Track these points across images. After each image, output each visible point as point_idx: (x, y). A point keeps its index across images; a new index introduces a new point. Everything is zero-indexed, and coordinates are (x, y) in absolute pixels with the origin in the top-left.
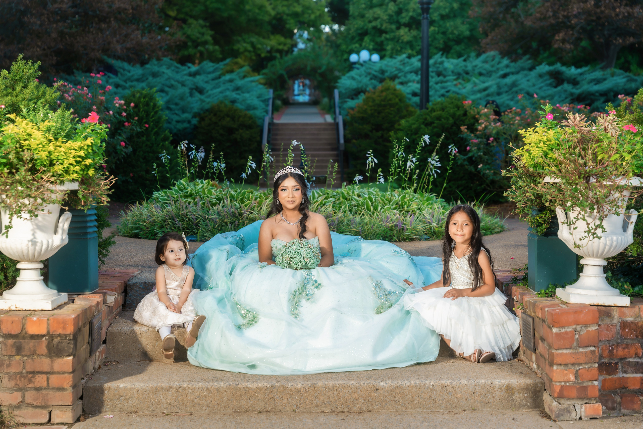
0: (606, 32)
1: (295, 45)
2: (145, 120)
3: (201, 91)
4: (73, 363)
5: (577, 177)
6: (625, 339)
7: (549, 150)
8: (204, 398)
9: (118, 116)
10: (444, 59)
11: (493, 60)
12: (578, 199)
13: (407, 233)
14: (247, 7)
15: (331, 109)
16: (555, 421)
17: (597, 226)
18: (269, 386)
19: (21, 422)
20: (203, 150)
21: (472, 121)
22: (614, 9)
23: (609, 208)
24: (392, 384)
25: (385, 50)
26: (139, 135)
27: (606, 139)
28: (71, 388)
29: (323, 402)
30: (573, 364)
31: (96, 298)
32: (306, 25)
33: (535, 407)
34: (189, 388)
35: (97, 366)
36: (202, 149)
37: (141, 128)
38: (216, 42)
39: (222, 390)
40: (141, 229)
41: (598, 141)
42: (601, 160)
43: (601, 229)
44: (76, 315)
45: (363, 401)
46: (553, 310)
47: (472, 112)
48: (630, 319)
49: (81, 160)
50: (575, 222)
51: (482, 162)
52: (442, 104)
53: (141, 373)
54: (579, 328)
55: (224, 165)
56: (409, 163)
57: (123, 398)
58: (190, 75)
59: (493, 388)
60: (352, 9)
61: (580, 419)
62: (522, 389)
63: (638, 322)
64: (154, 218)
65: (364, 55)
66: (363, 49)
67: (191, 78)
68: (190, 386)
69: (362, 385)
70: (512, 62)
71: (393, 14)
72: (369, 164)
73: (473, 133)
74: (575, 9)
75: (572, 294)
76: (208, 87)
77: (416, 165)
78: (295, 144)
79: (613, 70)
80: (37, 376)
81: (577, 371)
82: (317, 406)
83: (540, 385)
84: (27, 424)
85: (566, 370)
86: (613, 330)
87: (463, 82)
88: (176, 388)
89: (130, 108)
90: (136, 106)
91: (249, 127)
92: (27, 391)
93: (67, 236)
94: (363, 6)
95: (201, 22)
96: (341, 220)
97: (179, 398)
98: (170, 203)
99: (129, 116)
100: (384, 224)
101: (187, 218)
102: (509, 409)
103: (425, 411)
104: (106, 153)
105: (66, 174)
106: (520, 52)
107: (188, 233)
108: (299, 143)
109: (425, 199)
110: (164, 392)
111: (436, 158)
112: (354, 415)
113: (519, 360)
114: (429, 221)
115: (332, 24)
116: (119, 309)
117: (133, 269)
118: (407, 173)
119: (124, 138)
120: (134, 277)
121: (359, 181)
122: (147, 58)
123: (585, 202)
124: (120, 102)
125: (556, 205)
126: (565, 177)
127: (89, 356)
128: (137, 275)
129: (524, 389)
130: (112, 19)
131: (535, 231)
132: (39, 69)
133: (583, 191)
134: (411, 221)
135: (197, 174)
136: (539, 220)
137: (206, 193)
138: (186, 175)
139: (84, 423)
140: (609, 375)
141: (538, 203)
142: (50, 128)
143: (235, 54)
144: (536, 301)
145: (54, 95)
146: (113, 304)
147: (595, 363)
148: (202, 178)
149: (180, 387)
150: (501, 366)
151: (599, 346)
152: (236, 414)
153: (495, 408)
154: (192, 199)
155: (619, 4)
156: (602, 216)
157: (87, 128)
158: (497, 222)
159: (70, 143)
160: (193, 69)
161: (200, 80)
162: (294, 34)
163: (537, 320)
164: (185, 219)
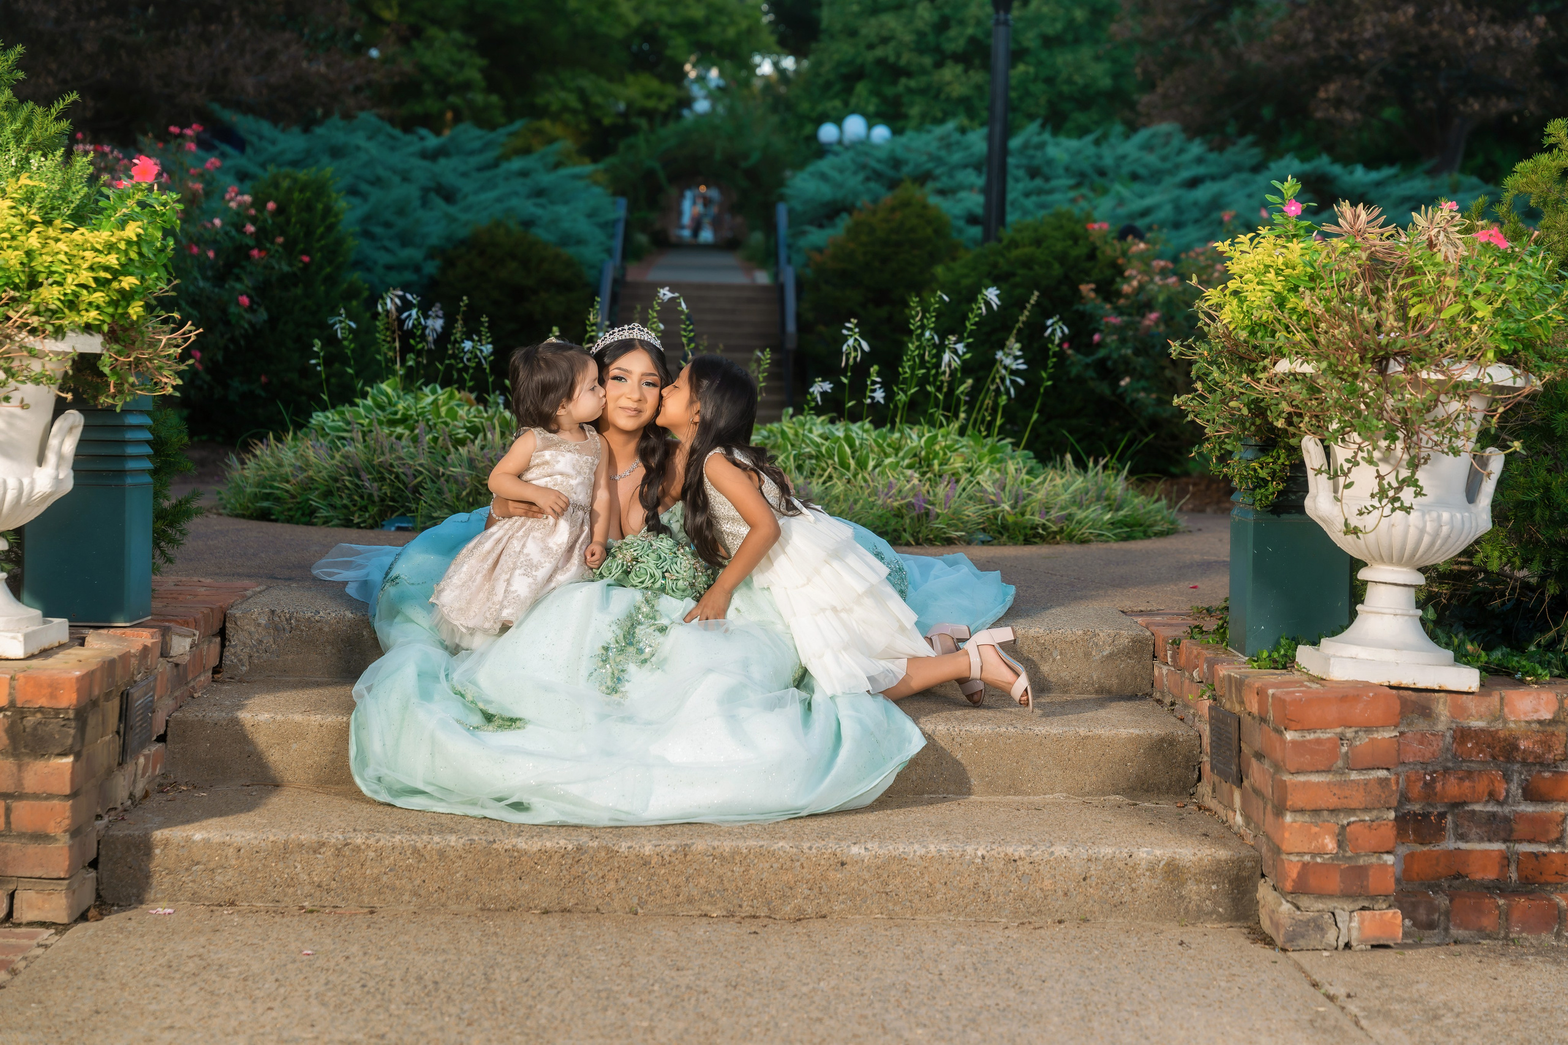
0: (1442, 85)
1: (687, 102)
2: (301, 246)
3: (449, 196)
4: (72, 773)
5: (1357, 357)
6: (1464, 761)
7: (1289, 290)
8: (407, 874)
9: (233, 233)
10: (1046, 136)
11: (1166, 144)
12: (1359, 413)
13: (938, 524)
15: (768, 258)
16: (1284, 950)
17: (1404, 481)
18: (570, 847)
20: (440, 313)
21: (1108, 272)
22: (1463, 28)
23: (1435, 438)
24: (881, 852)
25: (905, 117)
26: (287, 281)
27: (1431, 268)
28: (67, 836)
29: (707, 892)
30: (1333, 811)
31: (144, 638)
32: (713, 54)
33: (1237, 918)
34: (368, 846)
35: (139, 792)
36: (437, 310)
37: (290, 265)
38: (492, 86)
39: (452, 854)
40: (277, 499)
41: (1412, 271)
42: (1416, 319)
43: (1412, 489)
44: (84, 671)
45: (807, 892)
46: (1288, 693)
47: (1109, 251)
48: (1477, 724)
49: (109, 276)
50: (1349, 469)
51: (1130, 371)
52: (1036, 230)
53: (249, 811)
54: (1350, 733)
55: (490, 347)
56: (946, 357)
57: (201, 867)
58: (425, 155)
59: (1134, 868)
60: (826, 16)
61: (1348, 946)
62: (1206, 872)
63: (1497, 731)
64: (311, 473)
65: (855, 125)
66: (853, 112)
67: (426, 164)
68: (371, 841)
69: (806, 850)
70: (1211, 150)
71: (928, 29)
72: (848, 354)
73: (1111, 302)
74: (1369, 26)
75: (1334, 656)
76: (466, 186)
77: (964, 362)
78: (666, 298)
79: (1457, 176)
81: (1343, 827)
82: (690, 900)
83: (1249, 865)
85: (1317, 825)
86: (1435, 743)
87: (1091, 195)
88: (335, 845)
89: (266, 214)
90: (281, 210)
91: (566, 286)
93: (72, 474)
94: (856, 8)
95: (457, 35)
97: (344, 871)
98: (352, 439)
99: (263, 235)
100: (880, 502)
101: (391, 472)
102: (1171, 921)
103: (961, 919)
104: (177, 267)
105: (70, 309)
106: (1231, 129)
107: (393, 510)
108: (677, 295)
109: (986, 450)
110: (306, 856)
111: (1016, 348)
112: (783, 925)
113: (1200, 809)
114: (992, 497)
115: (778, 54)
116: (205, 677)
117: (246, 582)
118: (942, 382)
119: (247, 287)
120: (246, 598)
121: (823, 394)
122: (319, 112)
123: (1375, 422)
124: (239, 198)
125: (1303, 429)
126: (1327, 358)
127: (120, 764)
128: (255, 594)
129: (1209, 871)
130: (235, 13)
131: (1249, 500)
132: (19, 65)
133: (1371, 394)
134: (947, 496)
135: (422, 372)
136: (1259, 470)
137: (443, 414)
138: (394, 373)
139: (99, 924)
140: (1421, 844)
141: (1259, 427)
142: (32, 193)
143: (538, 112)
144: (1247, 677)
145: (54, 128)
146: (187, 658)
147: (1388, 809)
148: (436, 382)
149: (347, 845)
150: (1156, 819)
151: (1400, 769)
152: (486, 914)
153: (1137, 918)
154: (405, 428)
155: (1474, 17)
156: (1415, 456)
157: (129, 197)
158: (1159, 511)
159: (82, 234)
160: (432, 141)
161: (447, 169)
162: (685, 75)
163: (1247, 720)
164: (387, 475)
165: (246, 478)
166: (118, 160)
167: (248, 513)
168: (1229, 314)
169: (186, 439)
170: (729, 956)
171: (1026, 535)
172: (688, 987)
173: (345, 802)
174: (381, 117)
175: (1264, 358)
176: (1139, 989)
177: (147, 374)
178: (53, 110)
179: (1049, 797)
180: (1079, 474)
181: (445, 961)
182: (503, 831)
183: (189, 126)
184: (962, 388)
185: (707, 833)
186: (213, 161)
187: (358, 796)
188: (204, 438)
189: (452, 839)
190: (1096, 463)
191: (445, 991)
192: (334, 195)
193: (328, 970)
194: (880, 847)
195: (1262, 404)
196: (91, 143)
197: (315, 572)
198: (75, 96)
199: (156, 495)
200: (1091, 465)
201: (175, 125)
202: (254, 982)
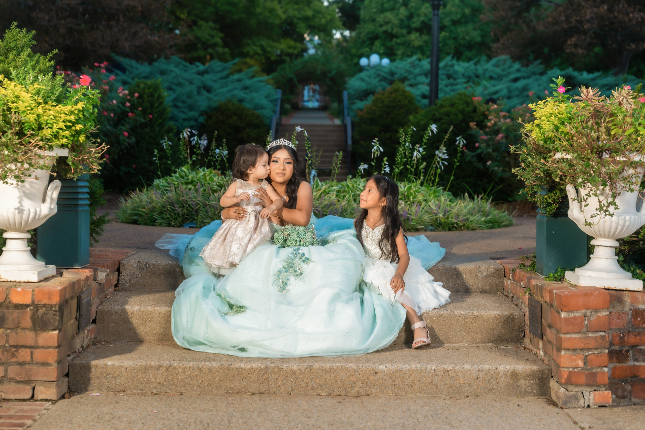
0: (619, 38)
1: (305, 50)
2: (149, 111)
3: (209, 90)
4: (58, 338)
5: (589, 151)
6: (637, 328)
7: (560, 124)
8: (196, 378)
9: (121, 106)
10: (454, 62)
11: (504, 64)
12: (591, 175)
13: (412, 223)
14: (258, 10)
16: (562, 408)
17: (610, 203)
18: (263, 367)
19: (3, 397)
20: (206, 138)
21: (481, 118)
22: (627, 14)
23: (623, 185)
24: (392, 368)
25: (395, 54)
26: (143, 126)
27: (620, 114)
28: (56, 363)
29: (320, 385)
30: (582, 350)
31: (86, 273)
32: (316, 30)
33: (542, 395)
34: (180, 367)
35: (85, 345)
36: (204, 137)
37: (144, 119)
38: (226, 44)
39: (214, 370)
40: (140, 215)
41: (612, 115)
42: (614, 135)
43: (614, 206)
44: (62, 287)
45: (361, 385)
46: (562, 292)
47: (481, 109)
48: (642, 307)
49: (71, 125)
50: (587, 199)
51: (491, 158)
52: (451, 100)
53: (130, 352)
54: (588, 313)
55: (227, 152)
56: (415, 153)
57: (111, 376)
58: (199, 73)
59: (498, 374)
60: (362, 13)
61: (589, 406)
62: (528, 376)
64: (154, 204)
65: (375, 58)
66: (374, 53)
67: (199, 77)
68: (181, 365)
69: (361, 367)
70: (523, 66)
71: (404, 18)
72: (374, 153)
73: (483, 130)
74: (588, 14)
75: (581, 276)
76: (216, 86)
77: (423, 155)
78: (299, 131)
79: (626, 76)
80: (20, 351)
81: (586, 356)
82: (313, 389)
83: (546, 372)
84: (9, 400)
85: (575, 356)
86: (624, 318)
87: (473, 85)
88: (166, 367)
89: (134, 98)
90: (140, 97)
91: (257, 126)
92: (10, 365)
93: (56, 206)
94: (374, 10)
95: (211, 24)
96: (344, 208)
97: (169, 378)
98: (171, 190)
99: (133, 107)
101: (187, 204)
102: (514, 396)
103: (426, 396)
104: (99, 120)
105: (55, 138)
106: (531, 57)
107: (188, 219)
108: (303, 129)
109: (432, 192)
110: (154, 371)
111: (444, 149)
112: (351, 399)
113: (525, 349)
114: (435, 211)
115: (343, 29)
116: (112, 289)
117: (128, 250)
118: (413, 164)
119: (127, 128)
120: (128, 257)
121: (364, 169)
122: (156, 56)
123: (597, 178)
124: (123, 92)
125: (567, 182)
126: (577, 152)
127: (77, 333)
128: (132, 255)
129: (530, 375)
130: (121, 16)
131: (544, 212)
132: (34, 38)
133: (595, 167)
134: (416, 211)
135: (199, 162)
136: (548, 199)
137: (208, 179)
138: (187, 163)
139: (69, 400)
140: (619, 363)
141: (548, 181)
142: (39, 91)
143: (245, 55)
144: (544, 285)
145: (48, 64)
146: (104, 281)
147: (605, 348)
148: (204, 166)
149: (171, 366)
150: (507, 353)
151: (609, 332)
152: (228, 395)
153: (499, 395)
154: (193, 185)
155: (632, 10)
156: (614, 193)
157: (79, 92)
158: (505, 216)
159: (60, 107)
160: (202, 68)
161: (208, 79)
162: (304, 39)
163: (544, 305)
164: (185, 205)
165: (127, 207)
166: (74, 77)
167: (128, 221)
168: (535, 134)
169: (103, 191)
170: (329, 412)
171: (449, 227)
172: (313, 425)
173: (170, 348)
174: (180, 58)
175: (550, 153)
176: (501, 425)
177: (87, 165)
178: (47, 57)
179: (461, 344)
180: (471, 202)
181: (212, 415)
182: (235, 360)
183: (102, 63)
184: (422, 166)
185: (320, 360)
186: (112, 77)
187: (176, 346)
188: (110, 190)
189: (214, 364)
190: (478, 197)
191: (212, 427)
192: (162, 90)
193: (163, 419)
194: (392, 366)
195: (549, 172)
196: (63, 70)
197: (156, 245)
198: (56, 51)
199: (91, 214)
200: (476, 197)
201: (97, 62)
202: (133, 424)
